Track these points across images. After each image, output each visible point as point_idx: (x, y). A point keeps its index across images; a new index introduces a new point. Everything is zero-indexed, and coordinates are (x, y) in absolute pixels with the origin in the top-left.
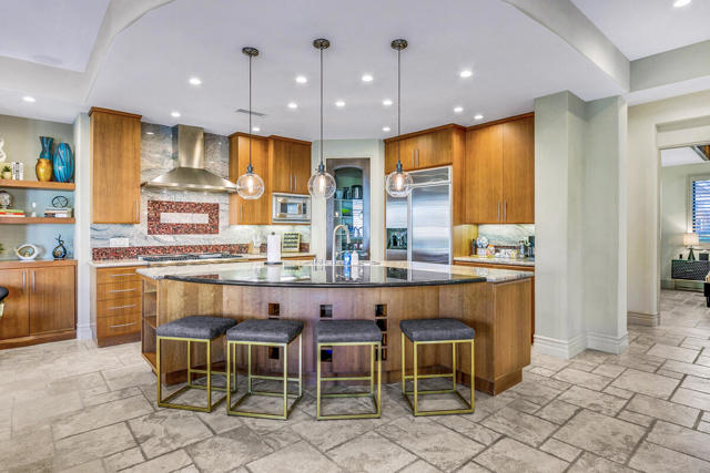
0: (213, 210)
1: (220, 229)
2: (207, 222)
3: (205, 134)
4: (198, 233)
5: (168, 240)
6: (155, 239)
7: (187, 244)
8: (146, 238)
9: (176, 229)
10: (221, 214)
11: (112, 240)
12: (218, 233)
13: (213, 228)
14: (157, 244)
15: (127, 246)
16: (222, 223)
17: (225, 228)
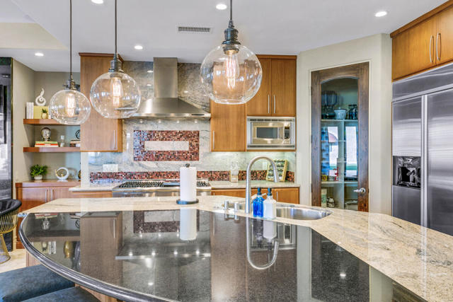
0: (193, 137)
1: (200, 156)
2: (187, 149)
3: (179, 64)
4: (179, 159)
5: (151, 166)
6: (140, 165)
7: (168, 170)
8: (132, 164)
9: (159, 156)
10: (201, 141)
11: (104, 165)
12: (198, 160)
13: (193, 155)
14: (142, 170)
15: (117, 171)
16: (203, 150)
17: (205, 155)
